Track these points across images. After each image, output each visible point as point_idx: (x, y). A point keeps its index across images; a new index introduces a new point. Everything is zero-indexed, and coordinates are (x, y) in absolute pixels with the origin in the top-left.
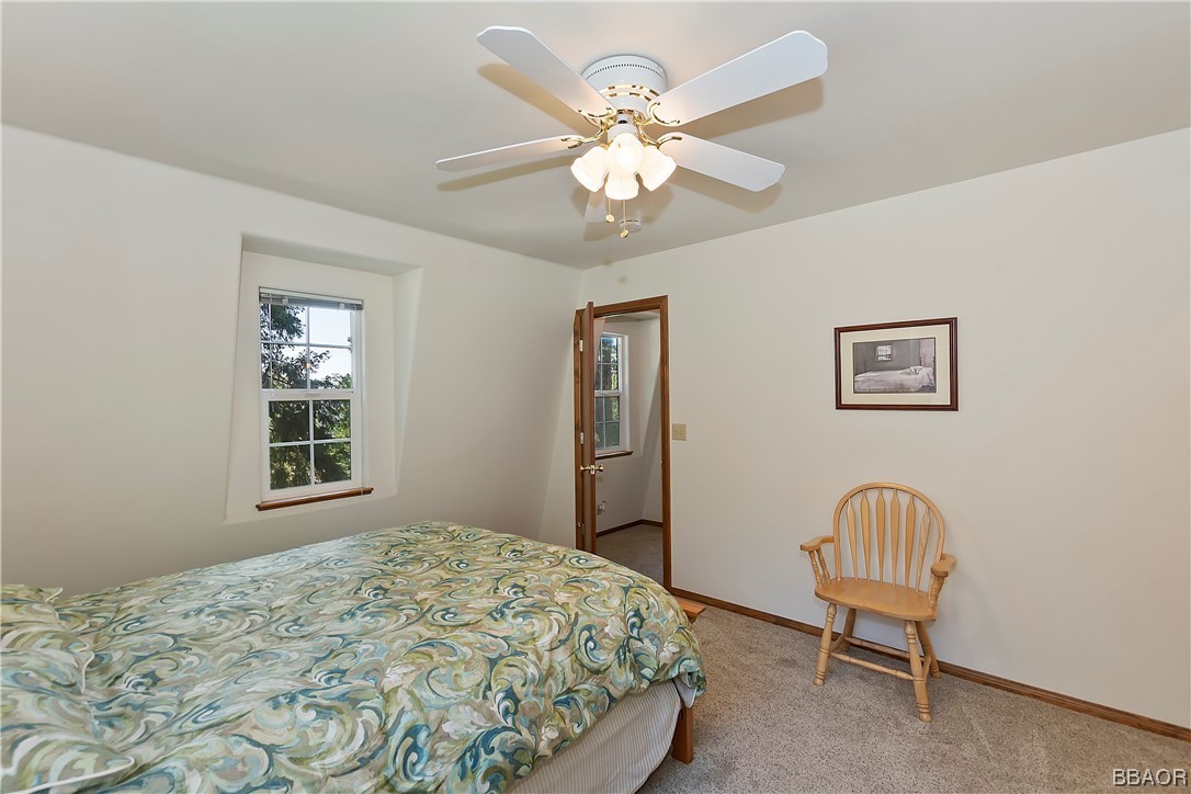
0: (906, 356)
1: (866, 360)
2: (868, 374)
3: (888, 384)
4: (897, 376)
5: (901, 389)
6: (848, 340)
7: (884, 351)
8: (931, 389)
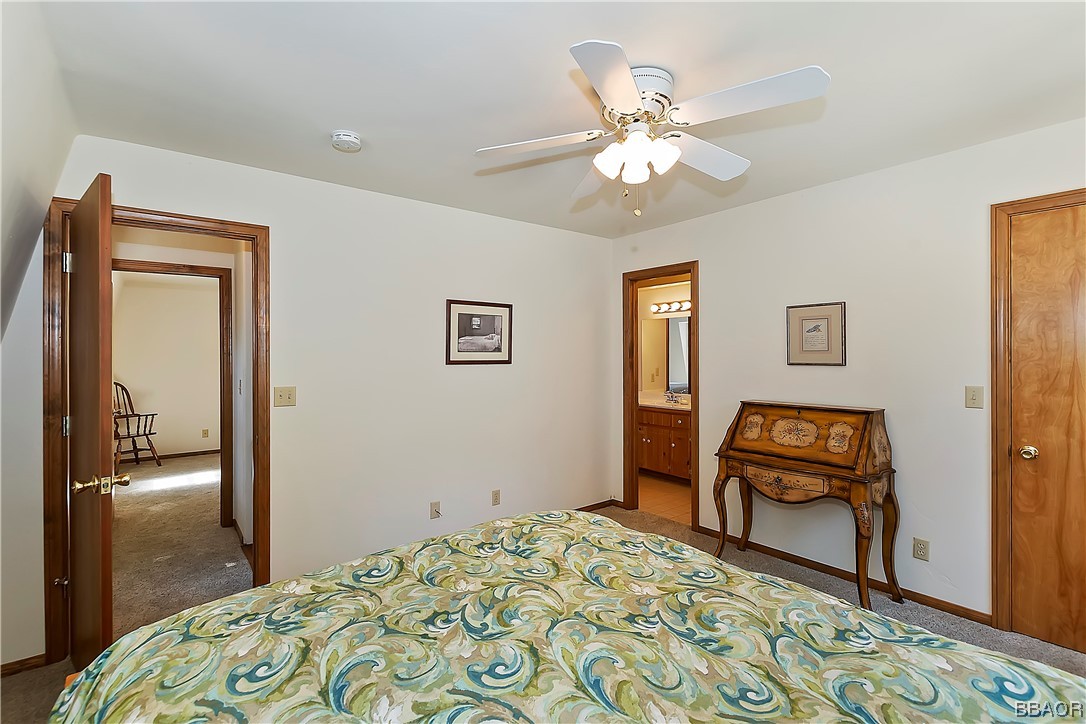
0: (489, 326)
1: (466, 327)
2: (467, 338)
3: (478, 345)
4: (482, 340)
5: (484, 349)
6: (456, 309)
7: (476, 321)
8: (498, 349)
